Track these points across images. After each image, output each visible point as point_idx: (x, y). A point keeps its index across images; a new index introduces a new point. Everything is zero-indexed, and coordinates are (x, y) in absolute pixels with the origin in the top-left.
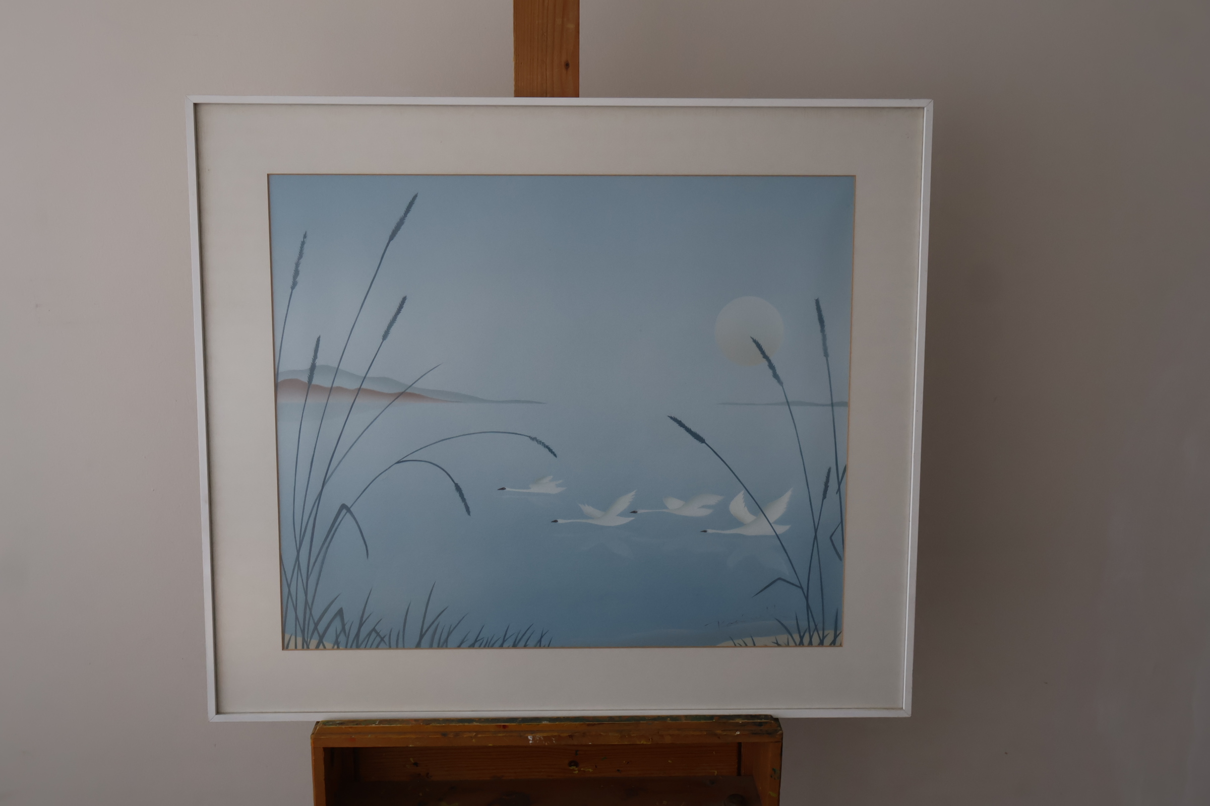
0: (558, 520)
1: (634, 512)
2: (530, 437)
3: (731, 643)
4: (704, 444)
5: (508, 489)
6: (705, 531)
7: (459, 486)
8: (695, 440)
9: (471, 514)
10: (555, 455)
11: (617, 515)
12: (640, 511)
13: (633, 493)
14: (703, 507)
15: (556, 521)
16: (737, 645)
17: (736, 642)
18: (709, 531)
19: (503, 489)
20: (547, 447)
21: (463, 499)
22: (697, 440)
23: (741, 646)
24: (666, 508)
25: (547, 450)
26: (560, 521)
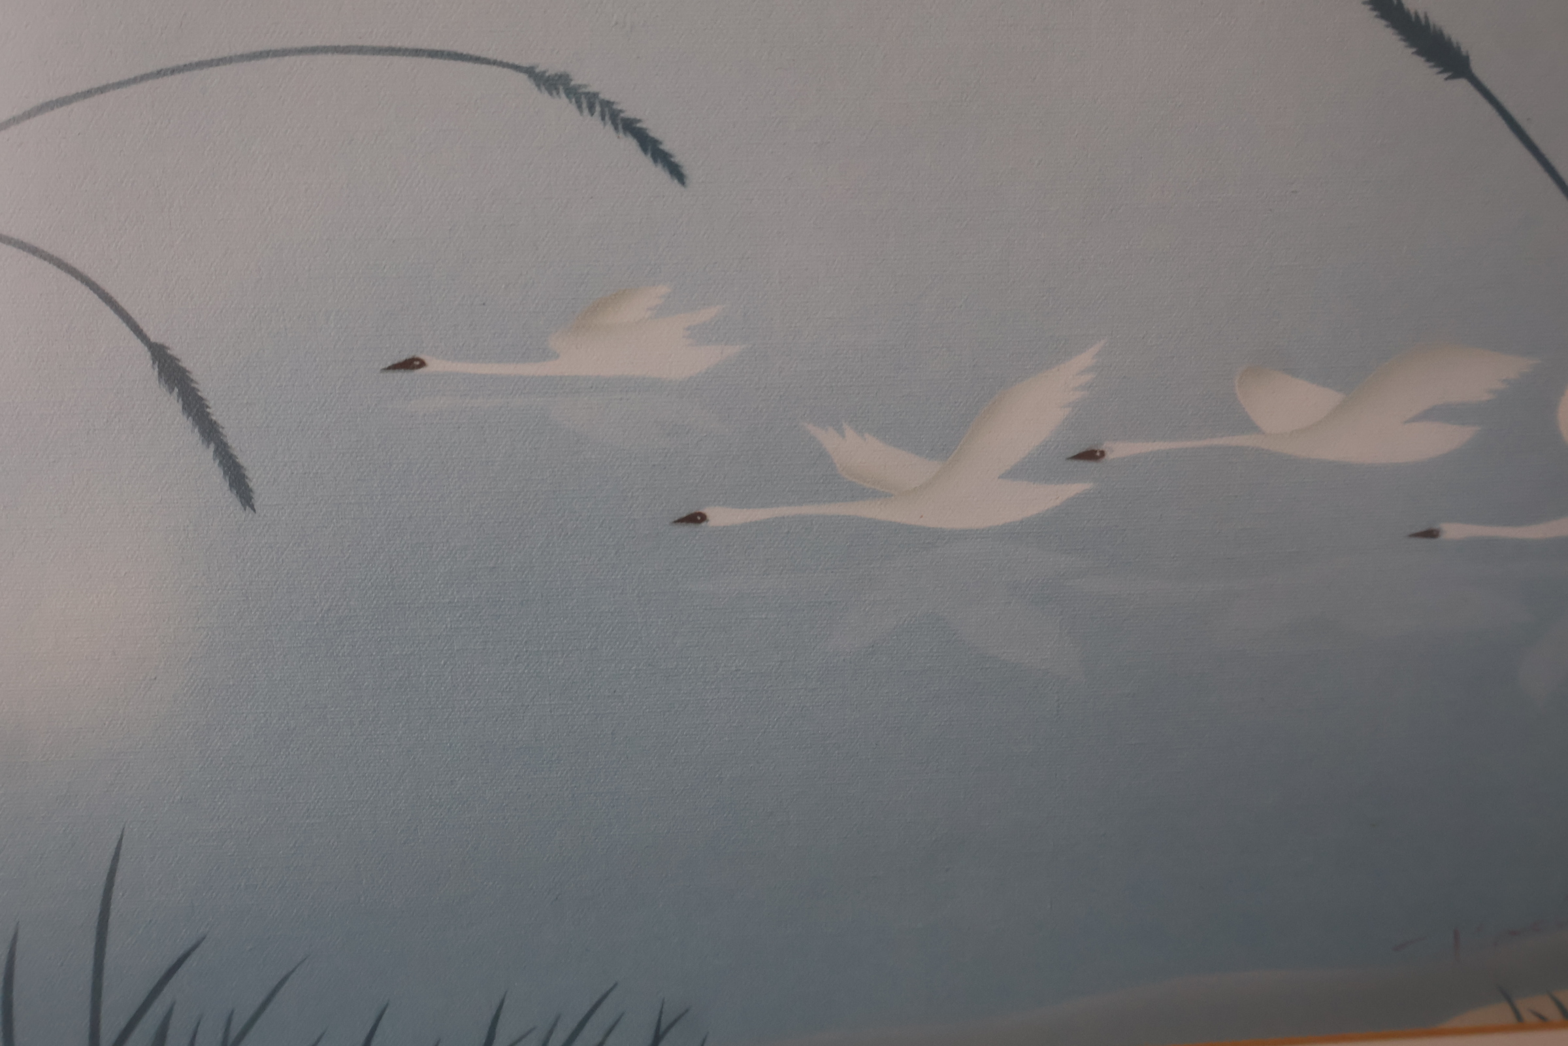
0: (706, 511)
1: (1091, 455)
2: (530, 72)
3: (1500, 1012)
4: (1462, 84)
5: (435, 365)
6: (1431, 534)
7: (173, 360)
8: (1419, 61)
9: (258, 502)
10: (676, 172)
11: (1004, 476)
12: (1118, 450)
13: (1086, 359)
14: (1428, 415)
15: (696, 518)
16: (1528, 1017)
17: (1524, 1005)
18: (1453, 531)
19: (411, 364)
20: (631, 128)
21: (209, 430)
22: (1428, 60)
23: (1543, 1023)
24: (1248, 426)
25: (630, 144)
26: (719, 516)
